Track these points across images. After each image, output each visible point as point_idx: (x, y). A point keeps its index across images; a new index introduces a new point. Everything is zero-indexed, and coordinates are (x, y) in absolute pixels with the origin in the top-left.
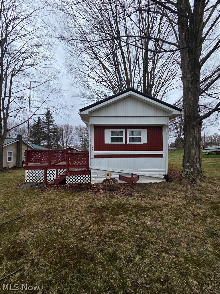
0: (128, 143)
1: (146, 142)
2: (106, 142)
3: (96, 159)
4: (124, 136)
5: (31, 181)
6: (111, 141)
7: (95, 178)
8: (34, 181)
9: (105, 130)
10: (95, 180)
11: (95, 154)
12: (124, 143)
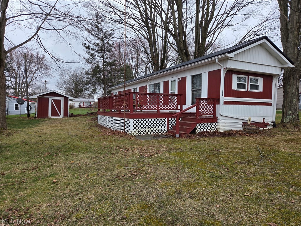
0: (249, 90)
1: (262, 91)
2: (233, 89)
3: (225, 105)
4: (246, 83)
5: (139, 133)
6: (238, 88)
7: (223, 126)
8: (142, 133)
9: (233, 75)
10: (223, 127)
11: (225, 100)
12: (246, 90)
